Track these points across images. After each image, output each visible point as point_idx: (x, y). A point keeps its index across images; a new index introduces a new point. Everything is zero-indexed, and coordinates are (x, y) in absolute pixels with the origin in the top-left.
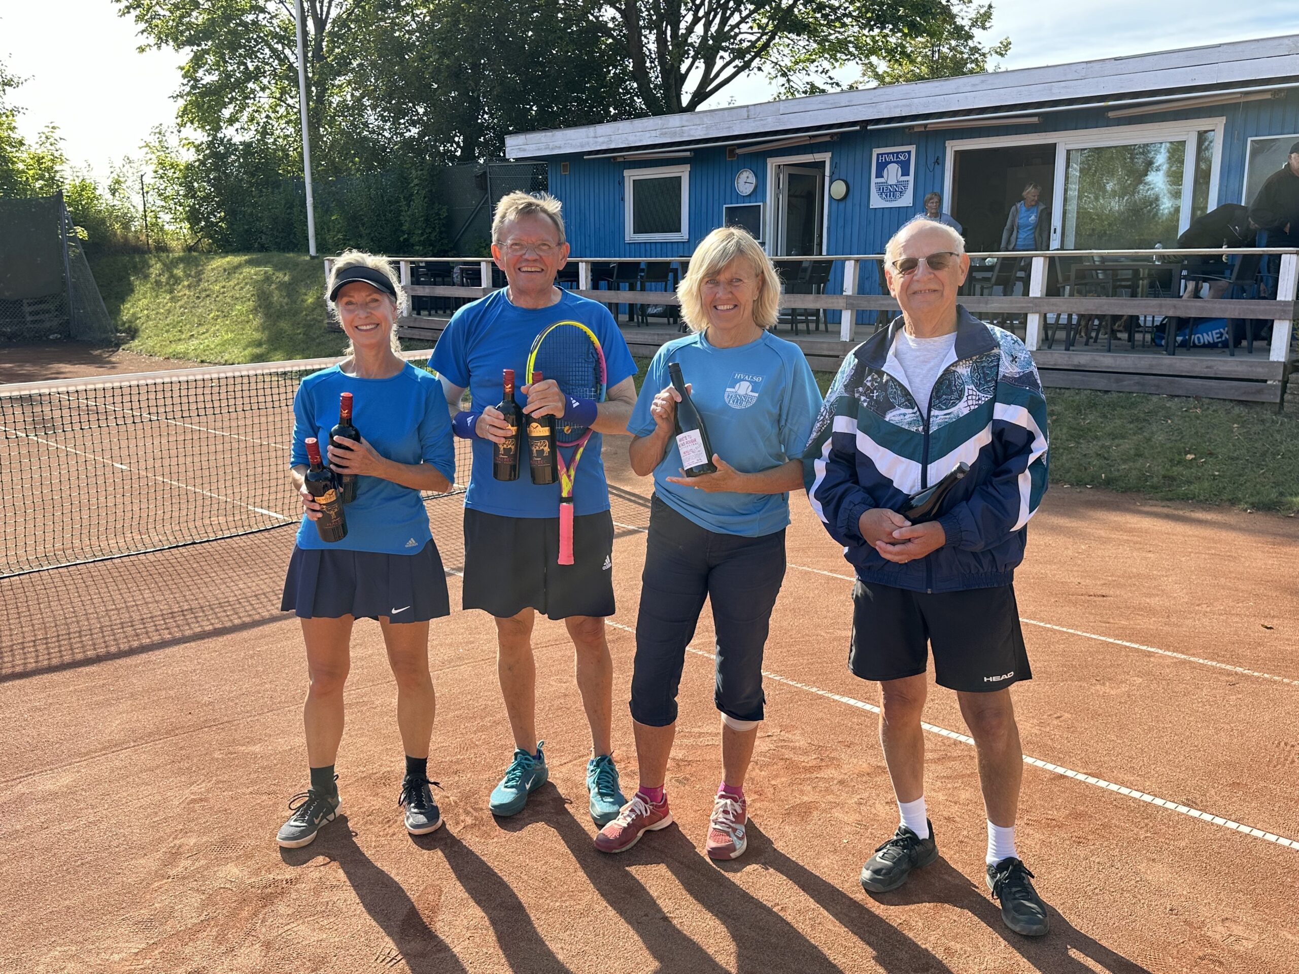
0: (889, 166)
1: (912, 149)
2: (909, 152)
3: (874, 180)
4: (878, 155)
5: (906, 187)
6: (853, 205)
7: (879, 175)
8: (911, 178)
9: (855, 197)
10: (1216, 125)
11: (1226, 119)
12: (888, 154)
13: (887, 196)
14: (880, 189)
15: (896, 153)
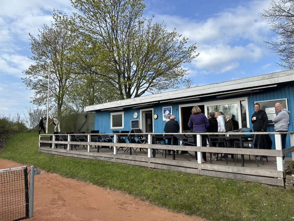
0: (166, 111)
1: (171, 107)
2: (171, 108)
3: (163, 114)
7: (164, 113)
9: (159, 118)
10: (246, 99)
11: (248, 97)
12: (166, 108)
13: (166, 118)
14: (165, 116)
15: (168, 108)
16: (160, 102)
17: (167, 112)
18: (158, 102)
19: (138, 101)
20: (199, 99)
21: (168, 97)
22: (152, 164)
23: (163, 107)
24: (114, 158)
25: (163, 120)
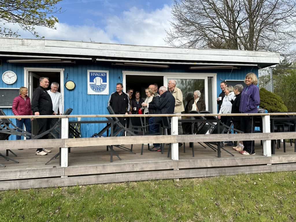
0: (96, 78)
1: (107, 72)
2: (106, 74)
3: (89, 83)
4: (90, 73)
5: (105, 87)
6: (79, 93)
7: (92, 80)
8: (107, 83)
9: (79, 89)
10: (215, 76)
11: (217, 74)
12: (95, 73)
13: (96, 90)
14: (92, 87)
15: (99, 73)
16: (97, 60)
17: (98, 81)
18: (91, 59)
19: (35, 48)
20: (167, 66)
21: (118, 53)
22: (183, 171)
23: (88, 70)
24: (61, 177)
25: (88, 94)
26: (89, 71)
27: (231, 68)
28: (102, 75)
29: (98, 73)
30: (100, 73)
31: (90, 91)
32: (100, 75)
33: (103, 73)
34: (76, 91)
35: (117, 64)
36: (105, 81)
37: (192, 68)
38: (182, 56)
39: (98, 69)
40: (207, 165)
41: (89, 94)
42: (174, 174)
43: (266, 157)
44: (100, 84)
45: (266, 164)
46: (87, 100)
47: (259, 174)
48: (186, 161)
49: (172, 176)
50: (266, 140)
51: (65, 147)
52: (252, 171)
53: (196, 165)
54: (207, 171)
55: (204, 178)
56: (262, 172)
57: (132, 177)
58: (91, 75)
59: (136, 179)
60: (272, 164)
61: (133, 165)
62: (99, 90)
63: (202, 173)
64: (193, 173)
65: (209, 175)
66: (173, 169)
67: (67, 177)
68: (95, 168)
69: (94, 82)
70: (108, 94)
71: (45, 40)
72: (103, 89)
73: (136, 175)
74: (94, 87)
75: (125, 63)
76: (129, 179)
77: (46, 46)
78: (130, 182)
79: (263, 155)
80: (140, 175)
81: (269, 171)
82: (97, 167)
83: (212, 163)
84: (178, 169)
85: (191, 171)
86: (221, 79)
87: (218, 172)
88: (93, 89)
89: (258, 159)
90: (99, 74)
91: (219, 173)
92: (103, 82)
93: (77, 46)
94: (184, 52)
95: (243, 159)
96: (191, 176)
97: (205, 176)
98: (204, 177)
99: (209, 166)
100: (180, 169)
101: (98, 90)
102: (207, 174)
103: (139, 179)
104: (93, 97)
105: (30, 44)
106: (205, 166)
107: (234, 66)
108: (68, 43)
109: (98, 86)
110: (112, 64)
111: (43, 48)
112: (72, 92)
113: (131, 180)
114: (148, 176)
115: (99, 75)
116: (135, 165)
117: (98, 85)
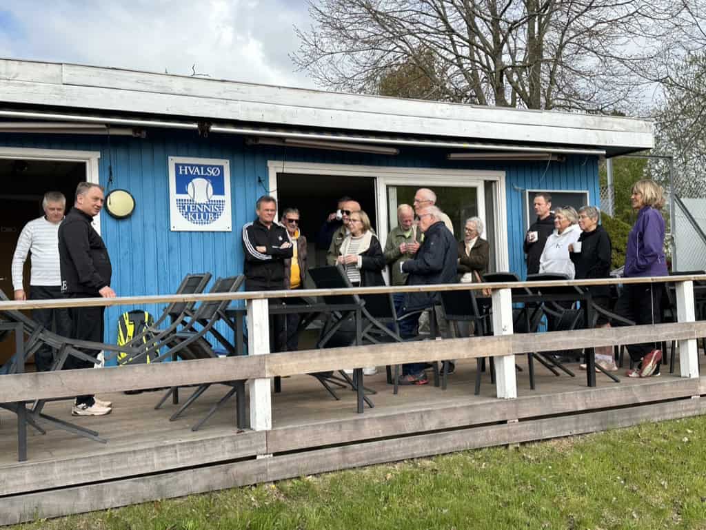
0: (195, 181)
1: (226, 164)
2: (221, 168)
3: (174, 196)
4: (177, 166)
5: (221, 208)
6: (144, 226)
7: (181, 189)
8: (227, 197)
9: (145, 215)
10: (500, 177)
11: (506, 173)
12: (192, 166)
13: (195, 216)
14: (184, 208)
15: (202, 165)
16: (214, 128)
17: (200, 190)
18: (195, 126)
19: (31, 89)
20: (394, 151)
21: (273, 111)
22: (529, 423)
23: (170, 158)
24: (258, 458)
25: (172, 229)
26: (173, 161)
27: (546, 159)
28: (212, 172)
29: (199, 166)
30: (206, 167)
31: (179, 222)
32: (205, 171)
33: (213, 166)
34: (136, 221)
35: (261, 142)
36: (219, 190)
37: (453, 156)
38: (434, 124)
39: (199, 156)
40: (576, 406)
41: (175, 229)
42: (509, 432)
43: (689, 380)
44: (203, 200)
45: (690, 397)
46: (170, 250)
47: (678, 421)
48: (534, 398)
49: (507, 437)
50: (687, 340)
51: (266, 376)
52: (664, 414)
53: (554, 407)
54: (577, 421)
55: (572, 439)
56: (684, 415)
57: (421, 446)
58: (181, 173)
59: (429, 451)
60: (701, 396)
61: (422, 417)
62: (204, 218)
63: (566, 426)
64: (548, 427)
65: (581, 431)
66: (505, 422)
67: (272, 455)
68: (338, 428)
69: (187, 193)
70: (230, 230)
71: (61, 64)
72: (215, 214)
73: (428, 441)
74: (189, 208)
75: (287, 140)
76: (415, 452)
77: (64, 84)
78: (418, 458)
79: (680, 376)
80: (438, 440)
81: (697, 413)
82: (340, 427)
83: (585, 400)
84: (517, 421)
85: (545, 422)
86: (516, 187)
87: (598, 422)
88: (187, 213)
89: (674, 386)
90: (202, 168)
91: (601, 424)
92: (214, 194)
93: (157, 87)
94: (438, 114)
95: (645, 386)
96: (546, 434)
97: (574, 432)
98: (572, 436)
99: (581, 408)
100: (520, 420)
101: (200, 217)
102: (577, 428)
103: (436, 450)
104: (186, 238)
105: (17, 75)
106: (571, 408)
107: (554, 154)
108: (132, 77)
109: (200, 205)
110: (251, 142)
111: (55, 89)
112: (124, 225)
113: (418, 453)
114: (454, 441)
115: (202, 174)
116: (425, 416)
117: (200, 202)
